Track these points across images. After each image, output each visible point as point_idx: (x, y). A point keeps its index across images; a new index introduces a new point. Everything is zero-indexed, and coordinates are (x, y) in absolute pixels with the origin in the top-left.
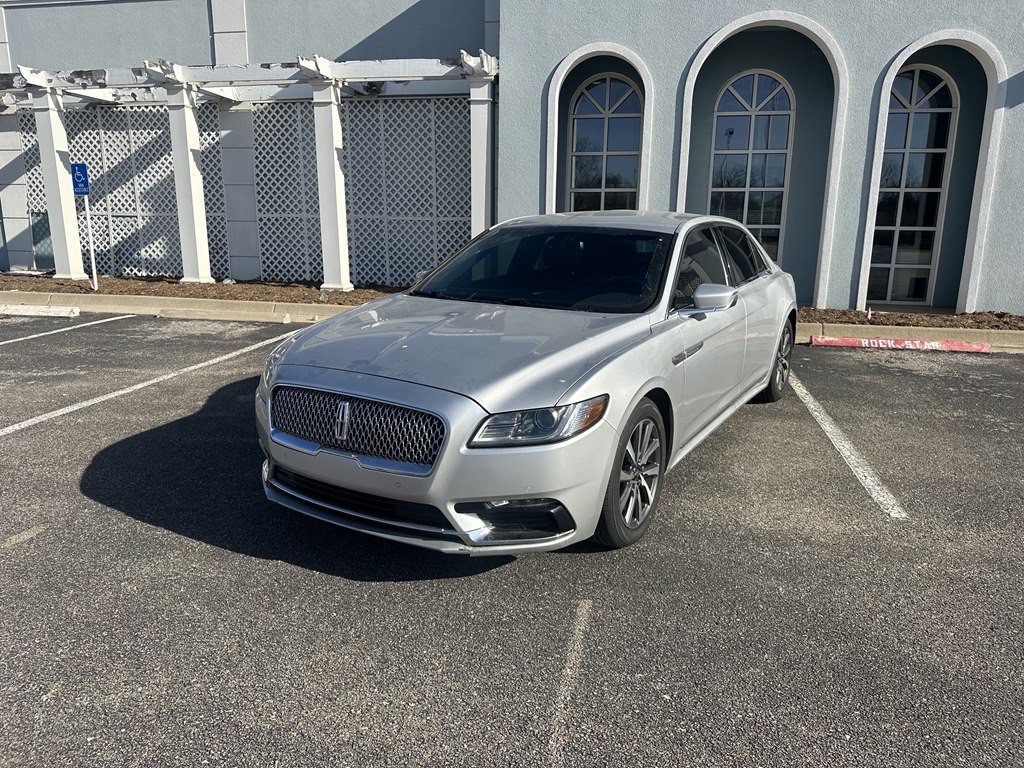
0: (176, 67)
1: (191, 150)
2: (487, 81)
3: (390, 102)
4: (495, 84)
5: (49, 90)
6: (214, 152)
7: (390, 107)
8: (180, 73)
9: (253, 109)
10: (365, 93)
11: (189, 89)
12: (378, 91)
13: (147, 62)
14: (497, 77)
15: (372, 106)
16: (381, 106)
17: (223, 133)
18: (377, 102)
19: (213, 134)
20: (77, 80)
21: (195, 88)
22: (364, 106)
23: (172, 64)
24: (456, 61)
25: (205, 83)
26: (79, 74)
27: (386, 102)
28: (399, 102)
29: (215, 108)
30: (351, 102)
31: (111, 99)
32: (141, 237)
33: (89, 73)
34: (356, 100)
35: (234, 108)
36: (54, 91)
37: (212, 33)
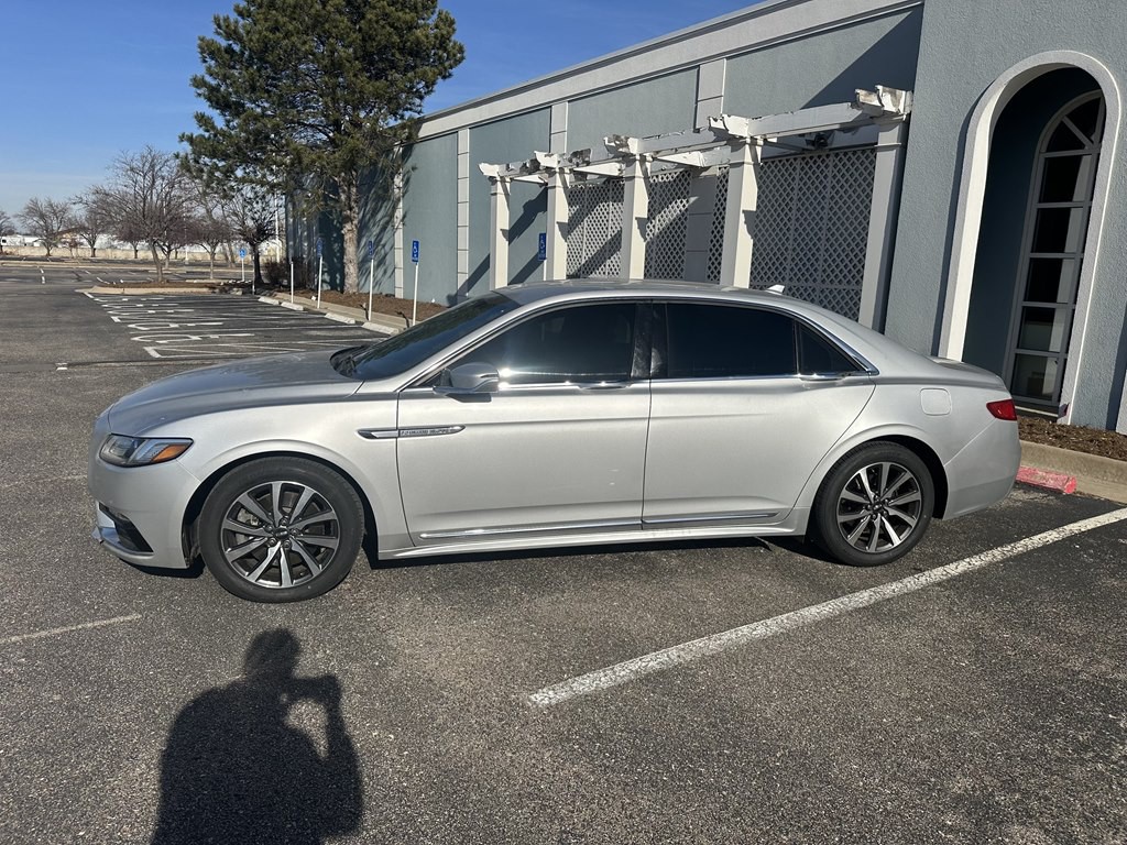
0: (630, 141)
1: (636, 218)
2: (897, 122)
3: (841, 155)
4: (907, 123)
5: (557, 170)
6: (683, 219)
7: (840, 160)
8: (634, 147)
9: (718, 173)
10: (810, 147)
11: (643, 160)
12: (825, 144)
13: (606, 139)
14: (909, 115)
15: (823, 161)
16: (831, 161)
17: (692, 199)
18: (828, 156)
19: (684, 201)
20: (574, 160)
21: (649, 159)
22: (815, 162)
23: (627, 138)
24: (855, 103)
25: (658, 152)
26: (575, 154)
27: (837, 155)
28: (859, 153)
29: (689, 175)
30: (803, 159)
31: (616, 173)
33: (581, 153)
34: (808, 156)
35: (704, 174)
36: (562, 170)
37: (697, 102)
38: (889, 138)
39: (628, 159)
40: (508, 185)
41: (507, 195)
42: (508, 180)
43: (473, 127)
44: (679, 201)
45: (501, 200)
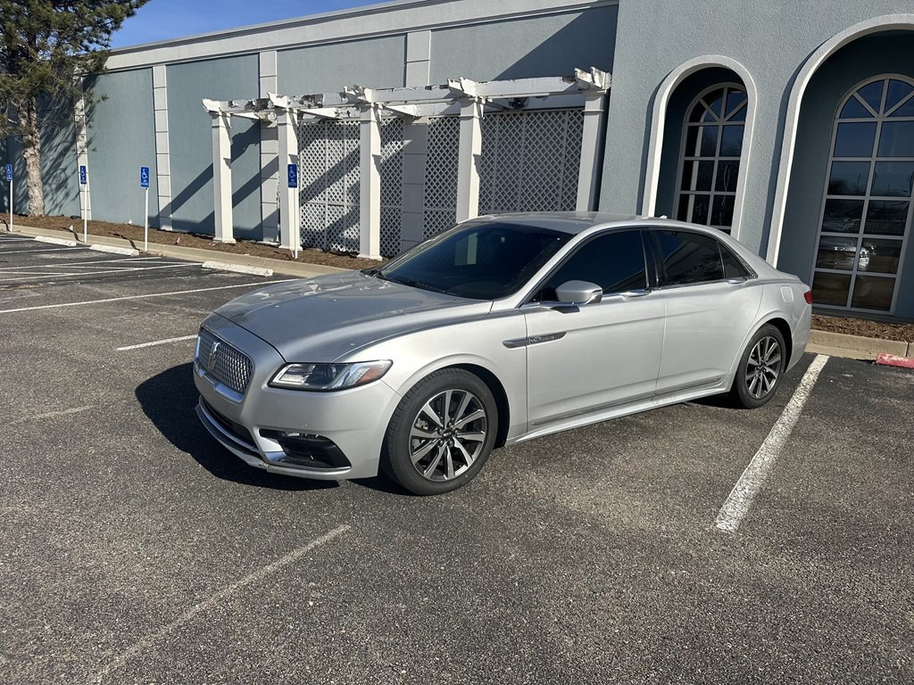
0: (366, 91)
1: (373, 156)
2: (600, 95)
3: (532, 115)
4: (607, 98)
5: (288, 110)
6: (399, 158)
7: (532, 119)
8: (369, 96)
9: (429, 122)
10: (511, 107)
11: (376, 107)
12: (522, 106)
13: (346, 88)
14: (609, 90)
15: (518, 119)
16: (524, 119)
17: (406, 142)
18: (522, 115)
19: (399, 143)
20: (306, 102)
21: (381, 107)
22: (511, 119)
23: (364, 89)
24: (571, 77)
25: (388, 102)
26: (306, 98)
27: (529, 115)
28: (539, 114)
29: (402, 122)
30: (502, 116)
31: (333, 116)
32: (345, 221)
33: (313, 97)
34: (505, 113)
35: (416, 122)
36: (291, 111)
37: (406, 63)
38: (594, 105)
39: (362, 106)
40: (228, 119)
41: (228, 128)
42: (228, 115)
43: (170, 64)
44: (394, 143)
45: (223, 131)
